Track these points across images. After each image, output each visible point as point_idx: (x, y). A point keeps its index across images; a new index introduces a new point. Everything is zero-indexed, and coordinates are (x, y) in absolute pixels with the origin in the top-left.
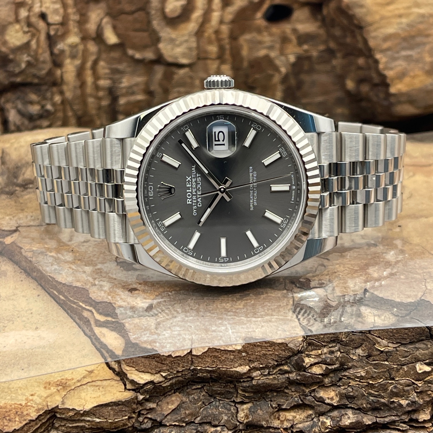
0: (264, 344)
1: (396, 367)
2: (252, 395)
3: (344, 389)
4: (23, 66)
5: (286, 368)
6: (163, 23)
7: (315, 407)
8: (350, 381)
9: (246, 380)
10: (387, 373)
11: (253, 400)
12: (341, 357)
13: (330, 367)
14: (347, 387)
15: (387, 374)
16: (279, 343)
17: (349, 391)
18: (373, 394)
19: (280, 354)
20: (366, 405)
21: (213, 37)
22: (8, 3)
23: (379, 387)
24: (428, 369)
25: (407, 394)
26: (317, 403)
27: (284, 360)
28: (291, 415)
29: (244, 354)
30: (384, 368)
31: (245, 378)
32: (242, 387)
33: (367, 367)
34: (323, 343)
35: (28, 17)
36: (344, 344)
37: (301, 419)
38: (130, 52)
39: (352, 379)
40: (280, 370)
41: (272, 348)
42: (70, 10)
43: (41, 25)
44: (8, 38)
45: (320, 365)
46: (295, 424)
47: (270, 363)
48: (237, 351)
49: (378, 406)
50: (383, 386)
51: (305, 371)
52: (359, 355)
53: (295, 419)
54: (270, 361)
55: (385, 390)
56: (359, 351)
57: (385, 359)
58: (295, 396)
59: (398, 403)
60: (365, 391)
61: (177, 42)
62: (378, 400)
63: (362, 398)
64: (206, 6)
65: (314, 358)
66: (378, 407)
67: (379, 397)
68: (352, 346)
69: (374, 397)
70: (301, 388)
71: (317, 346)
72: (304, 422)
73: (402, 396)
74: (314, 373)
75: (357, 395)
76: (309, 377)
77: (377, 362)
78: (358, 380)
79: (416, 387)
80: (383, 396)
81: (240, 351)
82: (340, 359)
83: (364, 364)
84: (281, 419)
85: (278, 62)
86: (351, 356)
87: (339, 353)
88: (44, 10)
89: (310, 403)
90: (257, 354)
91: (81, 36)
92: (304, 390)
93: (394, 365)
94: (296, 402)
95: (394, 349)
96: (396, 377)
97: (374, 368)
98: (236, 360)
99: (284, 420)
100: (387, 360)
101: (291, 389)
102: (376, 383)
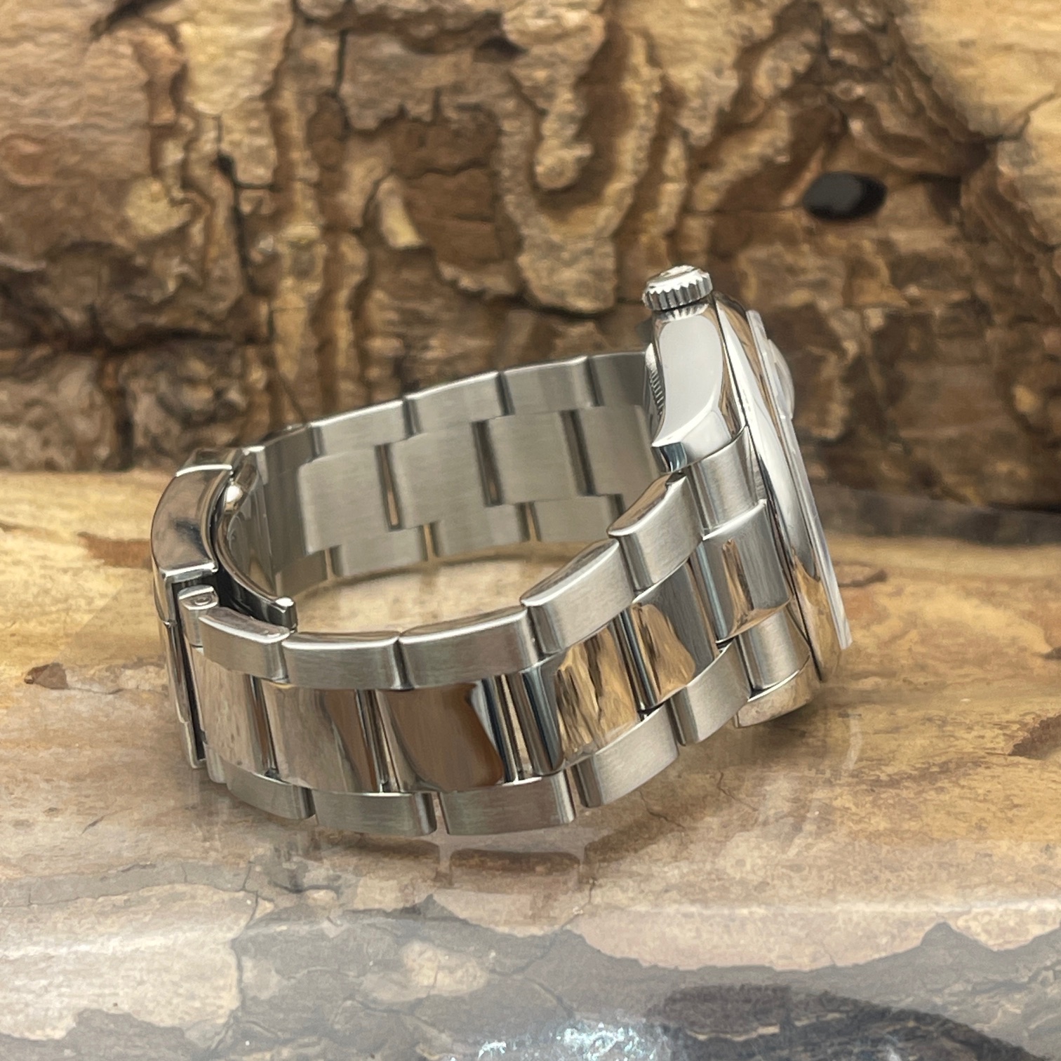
4: (171, 286)
6: (531, 203)
21: (663, 246)
22: (133, 126)
34: (279, 1035)
35: (184, 165)
38: (448, 271)
42: (298, 155)
43: (219, 186)
44: (131, 213)
61: (566, 255)
64: (644, 167)
85: (836, 325)
88: (226, 147)
91: (322, 221)
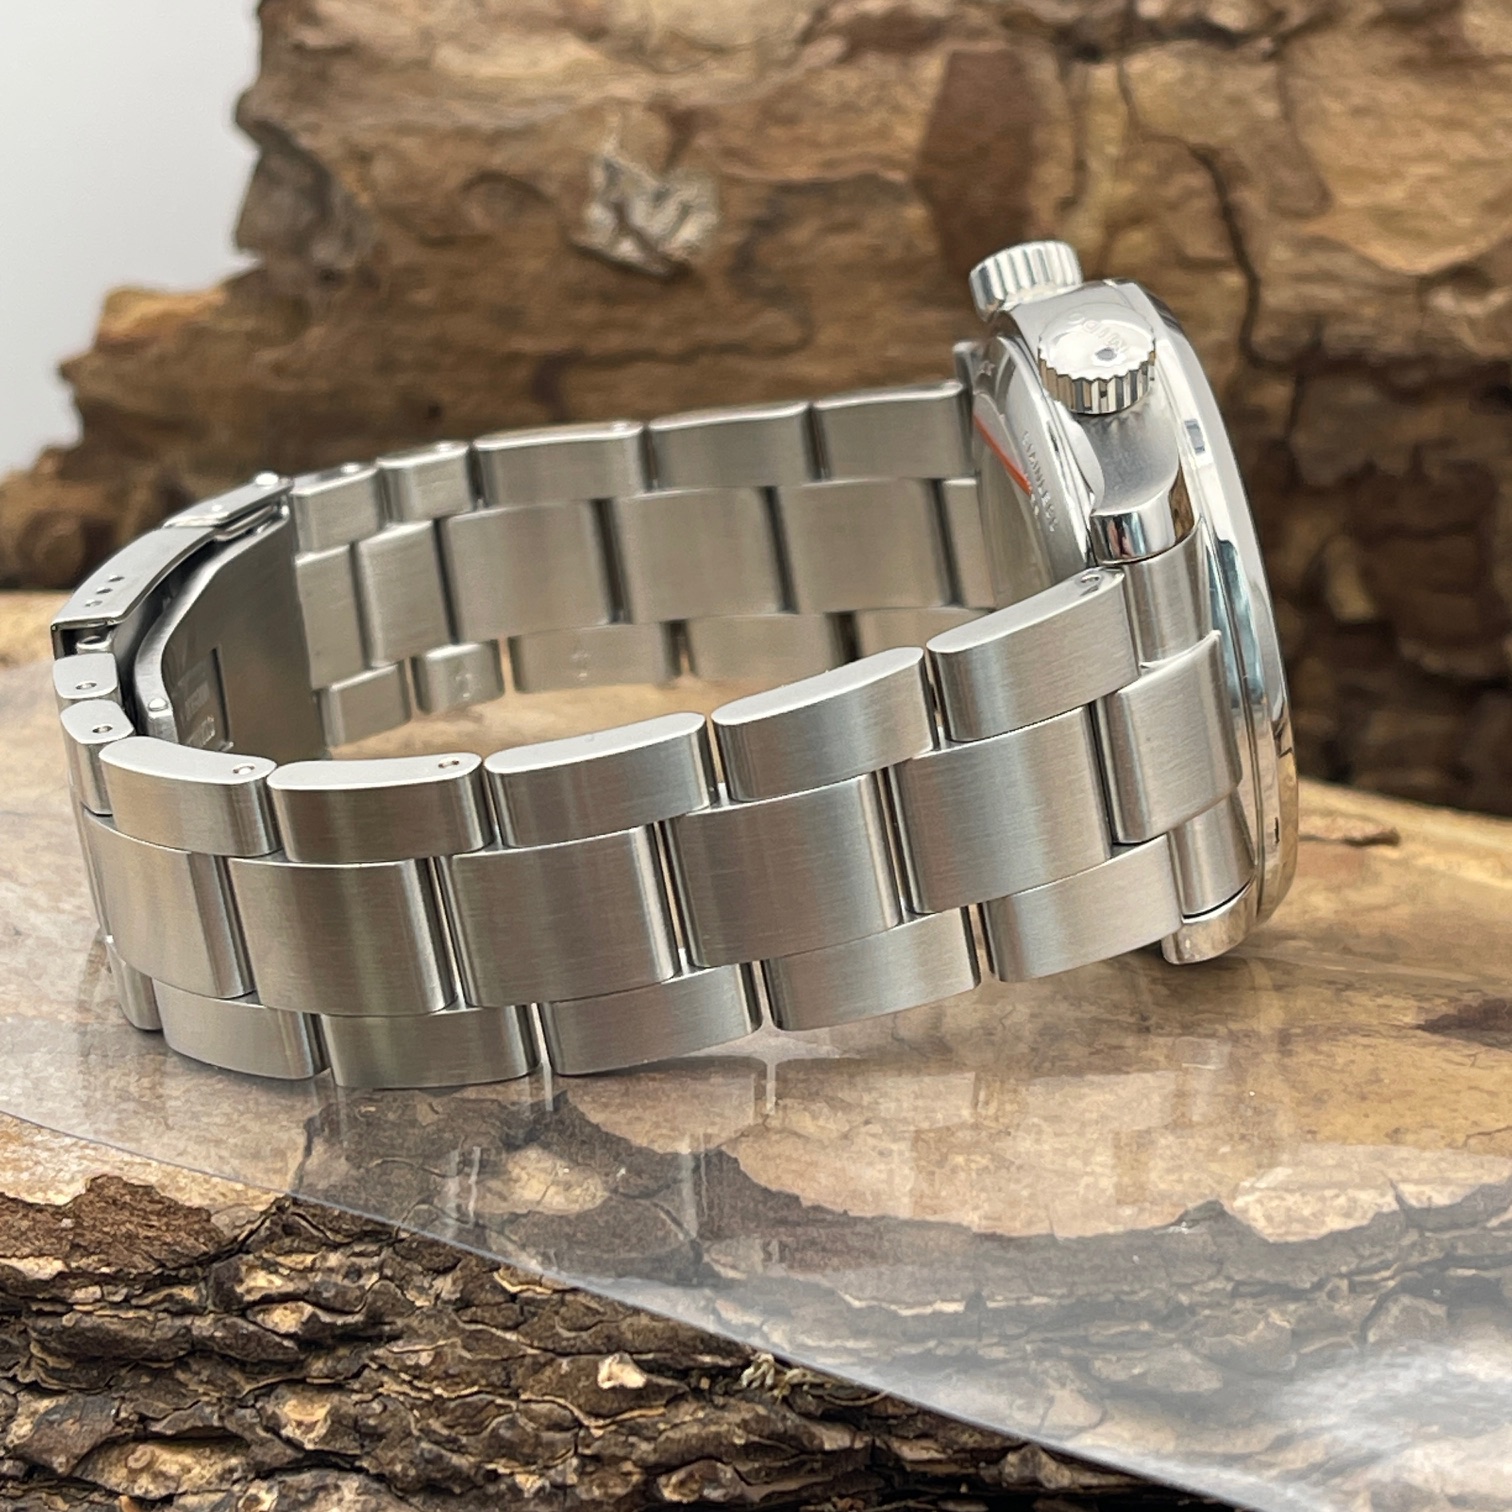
0: (145, 1204)
1: (534, 1356)
2: (68, 1365)
3: (357, 1403)
5: (188, 1293)
7: (253, 1447)
8: (385, 1379)
9: (48, 1308)
10: (499, 1369)
11: (73, 1385)
12: (376, 1293)
13: (326, 1318)
14: (369, 1396)
15: (498, 1374)
16: (190, 1208)
17: (369, 1412)
18: (434, 1432)
19: (178, 1244)
20: (404, 1469)
23: (458, 1413)
24: (634, 1379)
25: (547, 1455)
26: (263, 1434)
27: (190, 1266)
28: (177, 1462)
29: (67, 1223)
30: (496, 1350)
31: (44, 1300)
32: (35, 1330)
33: (447, 1338)
34: (328, 1234)
36: (403, 1252)
37: (203, 1477)
39: (393, 1371)
40: (170, 1297)
41: (165, 1220)
45: (301, 1303)
46: (180, 1490)
47: (136, 1267)
48: (50, 1210)
49: (439, 1476)
50: (472, 1413)
51: (243, 1315)
52: (438, 1297)
53: (186, 1477)
54: (137, 1259)
55: (474, 1426)
56: (445, 1286)
57: (510, 1323)
58: (206, 1399)
59: (509, 1481)
60: (417, 1421)
62: (440, 1457)
63: (404, 1443)
65: (288, 1278)
66: (435, 1480)
67: (450, 1446)
68: (424, 1262)
69: (436, 1443)
70: (229, 1374)
71: (307, 1240)
72: (210, 1491)
73: (527, 1461)
74: (270, 1325)
75: (389, 1431)
76: (249, 1337)
77: (480, 1327)
78: (407, 1378)
79: (584, 1438)
80: (463, 1446)
81: (59, 1212)
82: (370, 1298)
83: (444, 1328)
84: (132, 1464)
86: (411, 1295)
87: (375, 1277)
89: (240, 1431)
90: (106, 1229)
92: (234, 1383)
93: (532, 1346)
94: (202, 1419)
95: (556, 1297)
96: (525, 1390)
97: (465, 1347)
98: (31, 1234)
99: (142, 1470)
100: (514, 1328)
101: (198, 1373)
102: (453, 1396)
